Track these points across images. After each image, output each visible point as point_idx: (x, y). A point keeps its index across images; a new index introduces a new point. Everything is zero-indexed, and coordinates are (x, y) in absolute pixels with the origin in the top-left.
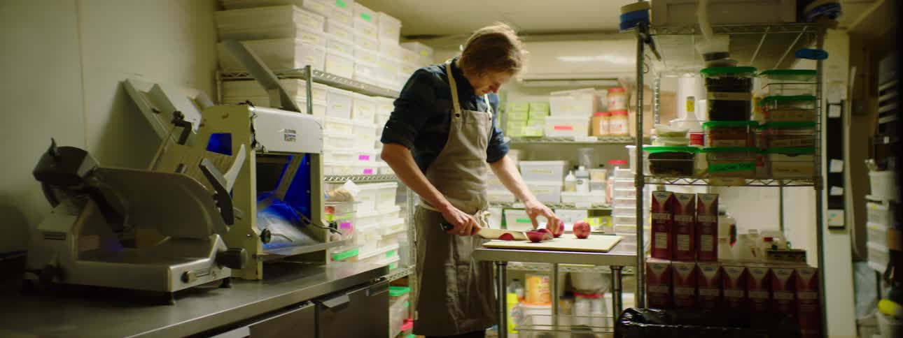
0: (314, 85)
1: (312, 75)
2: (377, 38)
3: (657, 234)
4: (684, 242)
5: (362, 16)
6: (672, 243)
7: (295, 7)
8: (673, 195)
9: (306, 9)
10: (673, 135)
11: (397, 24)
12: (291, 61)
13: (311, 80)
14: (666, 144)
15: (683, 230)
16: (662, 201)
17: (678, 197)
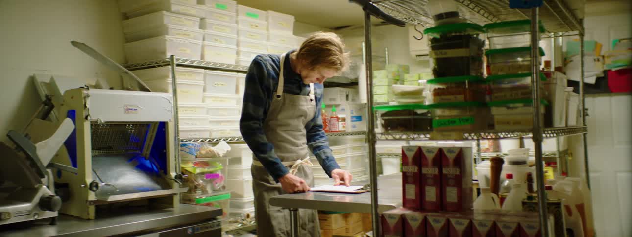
0: (177, 69)
1: (175, 62)
2: (268, 30)
3: (407, 186)
4: (431, 193)
5: (248, 14)
6: (421, 193)
7: (165, 12)
8: (420, 149)
9: (174, 12)
10: (404, 94)
11: (291, 19)
12: (164, 53)
13: (175, 65)
14: (399, 102)
15: (430, 181)
16: (410, 155)
17: (424, 151)
